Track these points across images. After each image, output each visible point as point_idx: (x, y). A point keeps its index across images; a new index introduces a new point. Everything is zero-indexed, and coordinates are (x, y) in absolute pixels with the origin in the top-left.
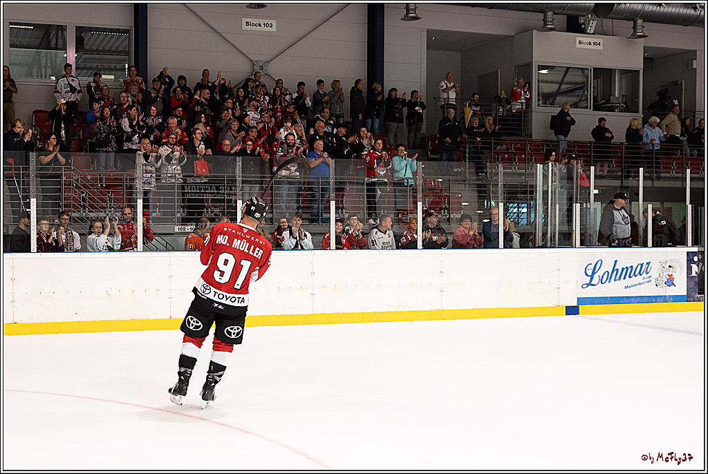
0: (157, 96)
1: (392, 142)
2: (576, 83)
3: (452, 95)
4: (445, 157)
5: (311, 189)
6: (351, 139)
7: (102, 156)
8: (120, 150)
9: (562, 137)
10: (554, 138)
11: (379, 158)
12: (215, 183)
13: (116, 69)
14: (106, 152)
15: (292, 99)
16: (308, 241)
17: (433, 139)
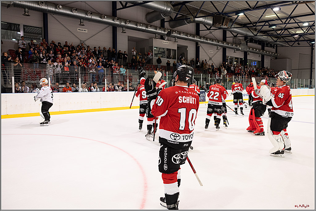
0: (52, 48)
1: (119, 64)
2: (162, 52)
3: (135, 53)
4: (133, 68)
5: (99, 76)
6: (109, 63)
7: (35, 65)
8: (40, 63)
9: (159, 64)
10: (157, 65)
11: (117, 68)
12: (71, 73)
13: (37, 39)
14: (36, 63)
15: (92, 51)
16: (98, 89)
17: (130, 64)
